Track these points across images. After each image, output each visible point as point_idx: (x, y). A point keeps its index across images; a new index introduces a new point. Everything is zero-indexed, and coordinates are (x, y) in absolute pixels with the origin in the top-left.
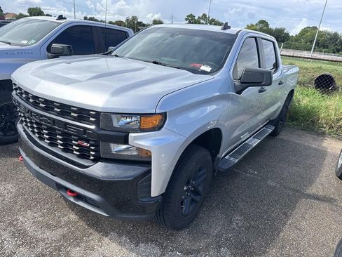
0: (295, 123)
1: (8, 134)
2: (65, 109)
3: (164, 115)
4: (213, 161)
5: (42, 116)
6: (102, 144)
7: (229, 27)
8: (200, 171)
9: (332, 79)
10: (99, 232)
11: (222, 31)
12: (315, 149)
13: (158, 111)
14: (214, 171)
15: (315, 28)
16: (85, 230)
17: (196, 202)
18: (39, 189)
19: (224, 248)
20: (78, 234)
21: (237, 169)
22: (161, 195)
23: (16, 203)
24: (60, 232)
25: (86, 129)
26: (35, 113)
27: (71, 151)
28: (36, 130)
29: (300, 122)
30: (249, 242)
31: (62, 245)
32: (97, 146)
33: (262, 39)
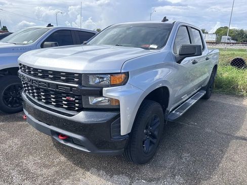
0: (220, 90)
1: (15, 106)
2: (57, 75)
3: (127, 74)
4: (164, 114)
5: (40, 82)
6: (83, 98)
7: (167, 20)
8: (155, 119)
9: (243, 62)
10: (83, 168)
11: (163, 23)
12: (238, 107)
13: (122, 71)
14: (165, 121)
15: (226, 28)
16: (72, 167)
17: (154, 144)
18: (37, 141)
19: (178, 176)
20: (67, 170)
21: (182, 122)
22: (128, 134)
23: (21, 151)
24: (54, 169)
25: (71, 87)
26: (35, 80)
27: (61, 106)
28: (36, 94)
29: (224, 89)
30: (196, 171)
31: (56, 178)
32: (80, 99)
33: (191, 28)
